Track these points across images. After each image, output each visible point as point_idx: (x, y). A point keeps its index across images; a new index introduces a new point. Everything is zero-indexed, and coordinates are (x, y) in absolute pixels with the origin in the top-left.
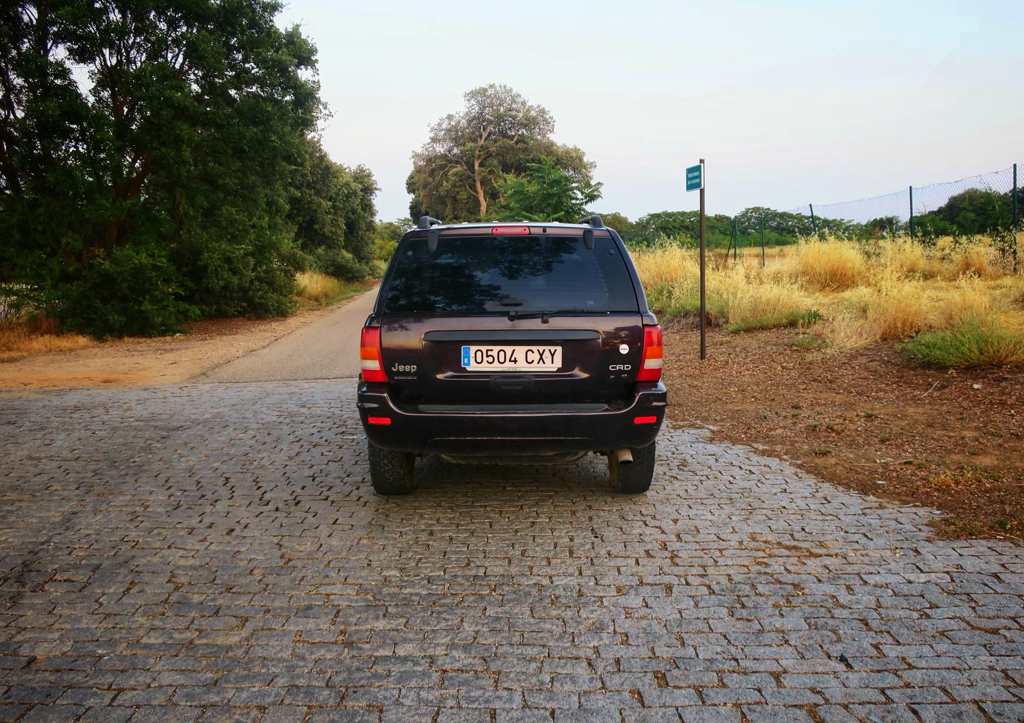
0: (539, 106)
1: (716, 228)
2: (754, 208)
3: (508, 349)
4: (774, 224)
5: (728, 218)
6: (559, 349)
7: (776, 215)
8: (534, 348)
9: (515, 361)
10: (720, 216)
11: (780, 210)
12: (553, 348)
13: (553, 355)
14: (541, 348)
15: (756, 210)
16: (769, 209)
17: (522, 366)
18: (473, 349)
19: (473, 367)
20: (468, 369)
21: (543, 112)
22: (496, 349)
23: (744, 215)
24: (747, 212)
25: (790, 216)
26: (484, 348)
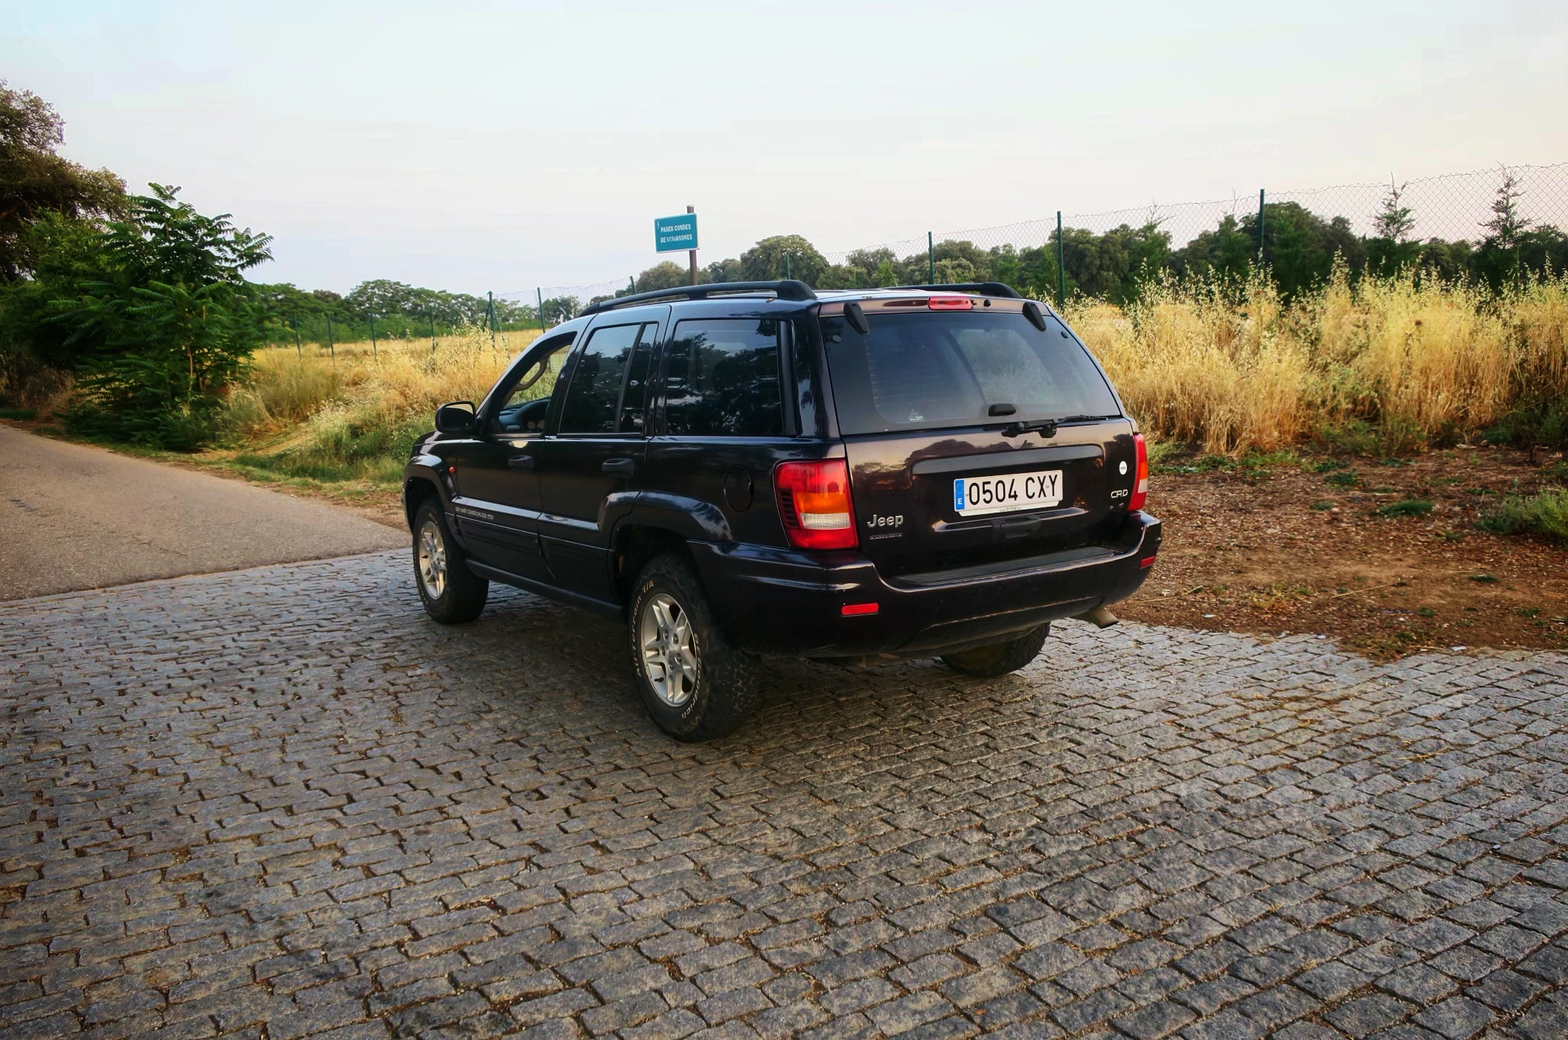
0: (27, 94)
1: (321, 311)
2: (375, 282)
3: (1007, 479)
4: (408, 306)
5: (336, 297)
6: (1059, 473)
7: (410, 293)
8: (1034, 475)
9: (1015, 496)
10: (322, 293)
11: (414, 286)
12: (1053, 473)
13: (1053, 483)
14: (1041, 474)
15: (380, 284)
16: (398, 283)
17: (1023, 504)
18: (968, 482)
19: (968, 511)
20: (963, 513)
21: (36, 104)
22: (994, 479)
23: (362, 291)
24: (365, 288)
25: (430, 294)
26: (980, 480)
